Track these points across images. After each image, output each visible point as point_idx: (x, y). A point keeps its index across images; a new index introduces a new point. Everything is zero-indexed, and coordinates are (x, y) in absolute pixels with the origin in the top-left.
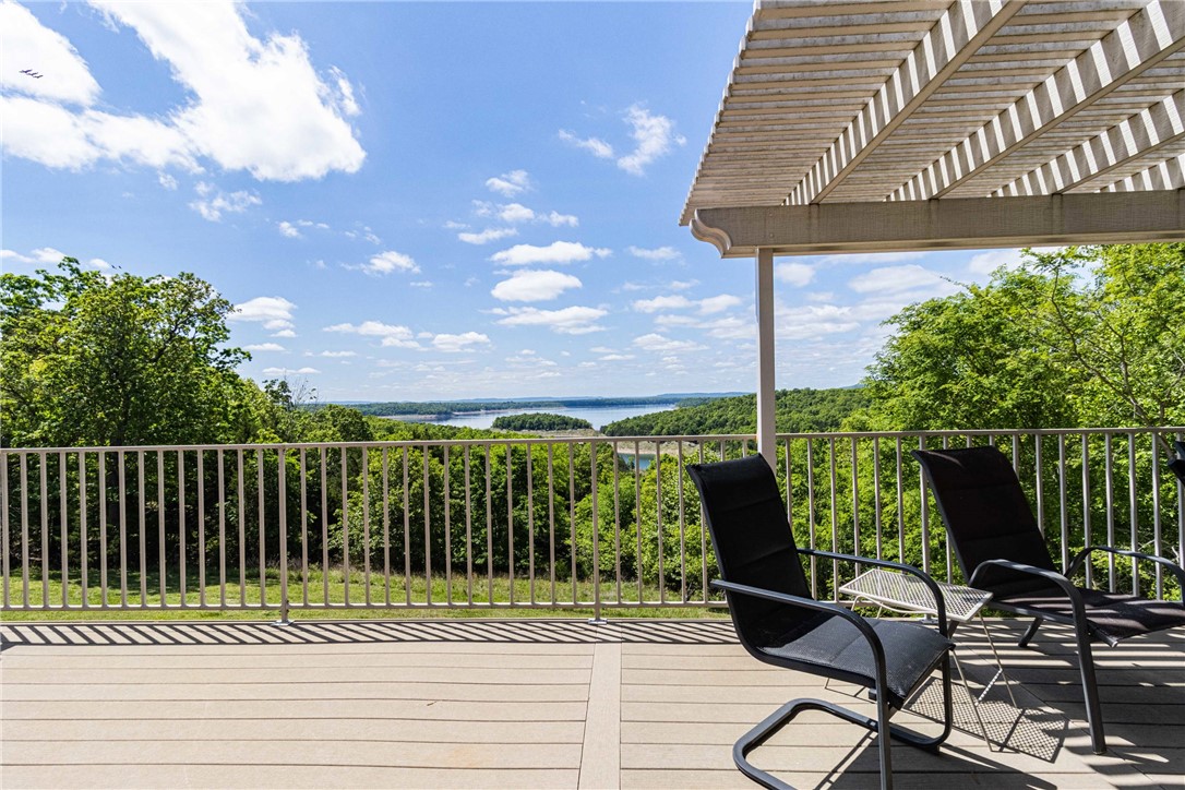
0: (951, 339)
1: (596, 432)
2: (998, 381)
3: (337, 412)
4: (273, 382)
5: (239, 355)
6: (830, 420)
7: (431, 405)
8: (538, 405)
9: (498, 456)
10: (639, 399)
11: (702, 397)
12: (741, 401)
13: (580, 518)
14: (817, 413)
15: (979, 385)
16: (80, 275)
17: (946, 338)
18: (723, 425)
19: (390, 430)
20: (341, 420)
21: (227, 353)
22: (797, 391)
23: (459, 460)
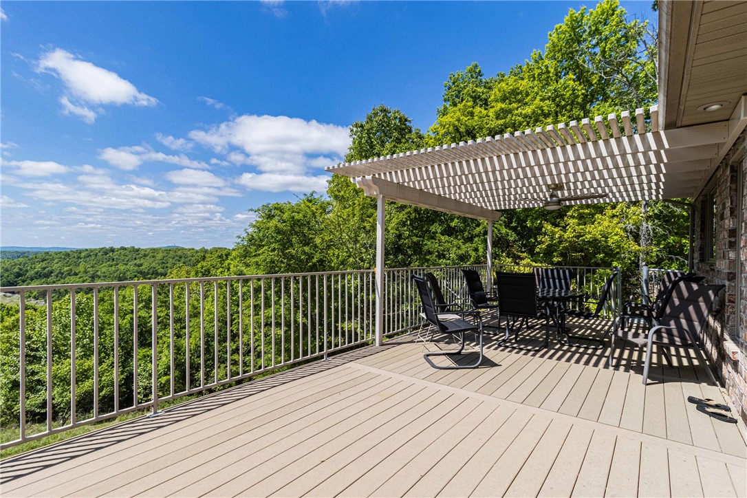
0: (289, 226)
2: (310, 249)
6: (151, 271)
14: (141, 265)
15: (303, 251)
17: (286, 225)
22: (123, 249)
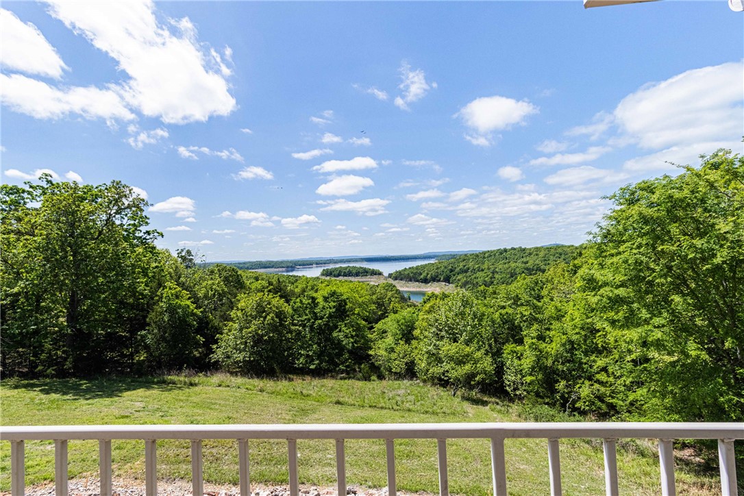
0: (663, 211)
1: (386, 277)
2: (707, 242)
3: (221, 268)
4: (182, 250)
5: (156, 234)
7: (282, 262)
8: (349, 261)
9: (324, 297)
10: (412, 256)
11: (452, 254)
12: (477, 256)
13: (377, 335)
14: (527, 262)
15: (692, 246)
16: (53, 185)
17: (659, 210)
18: (466, 271)
19: (257, 279)
20: (224, 274)
21: (148, 233)
22: (513, 249)
23: (298, 300)
